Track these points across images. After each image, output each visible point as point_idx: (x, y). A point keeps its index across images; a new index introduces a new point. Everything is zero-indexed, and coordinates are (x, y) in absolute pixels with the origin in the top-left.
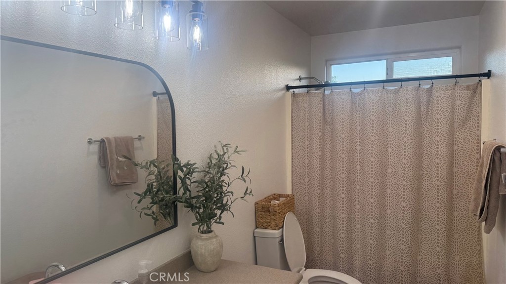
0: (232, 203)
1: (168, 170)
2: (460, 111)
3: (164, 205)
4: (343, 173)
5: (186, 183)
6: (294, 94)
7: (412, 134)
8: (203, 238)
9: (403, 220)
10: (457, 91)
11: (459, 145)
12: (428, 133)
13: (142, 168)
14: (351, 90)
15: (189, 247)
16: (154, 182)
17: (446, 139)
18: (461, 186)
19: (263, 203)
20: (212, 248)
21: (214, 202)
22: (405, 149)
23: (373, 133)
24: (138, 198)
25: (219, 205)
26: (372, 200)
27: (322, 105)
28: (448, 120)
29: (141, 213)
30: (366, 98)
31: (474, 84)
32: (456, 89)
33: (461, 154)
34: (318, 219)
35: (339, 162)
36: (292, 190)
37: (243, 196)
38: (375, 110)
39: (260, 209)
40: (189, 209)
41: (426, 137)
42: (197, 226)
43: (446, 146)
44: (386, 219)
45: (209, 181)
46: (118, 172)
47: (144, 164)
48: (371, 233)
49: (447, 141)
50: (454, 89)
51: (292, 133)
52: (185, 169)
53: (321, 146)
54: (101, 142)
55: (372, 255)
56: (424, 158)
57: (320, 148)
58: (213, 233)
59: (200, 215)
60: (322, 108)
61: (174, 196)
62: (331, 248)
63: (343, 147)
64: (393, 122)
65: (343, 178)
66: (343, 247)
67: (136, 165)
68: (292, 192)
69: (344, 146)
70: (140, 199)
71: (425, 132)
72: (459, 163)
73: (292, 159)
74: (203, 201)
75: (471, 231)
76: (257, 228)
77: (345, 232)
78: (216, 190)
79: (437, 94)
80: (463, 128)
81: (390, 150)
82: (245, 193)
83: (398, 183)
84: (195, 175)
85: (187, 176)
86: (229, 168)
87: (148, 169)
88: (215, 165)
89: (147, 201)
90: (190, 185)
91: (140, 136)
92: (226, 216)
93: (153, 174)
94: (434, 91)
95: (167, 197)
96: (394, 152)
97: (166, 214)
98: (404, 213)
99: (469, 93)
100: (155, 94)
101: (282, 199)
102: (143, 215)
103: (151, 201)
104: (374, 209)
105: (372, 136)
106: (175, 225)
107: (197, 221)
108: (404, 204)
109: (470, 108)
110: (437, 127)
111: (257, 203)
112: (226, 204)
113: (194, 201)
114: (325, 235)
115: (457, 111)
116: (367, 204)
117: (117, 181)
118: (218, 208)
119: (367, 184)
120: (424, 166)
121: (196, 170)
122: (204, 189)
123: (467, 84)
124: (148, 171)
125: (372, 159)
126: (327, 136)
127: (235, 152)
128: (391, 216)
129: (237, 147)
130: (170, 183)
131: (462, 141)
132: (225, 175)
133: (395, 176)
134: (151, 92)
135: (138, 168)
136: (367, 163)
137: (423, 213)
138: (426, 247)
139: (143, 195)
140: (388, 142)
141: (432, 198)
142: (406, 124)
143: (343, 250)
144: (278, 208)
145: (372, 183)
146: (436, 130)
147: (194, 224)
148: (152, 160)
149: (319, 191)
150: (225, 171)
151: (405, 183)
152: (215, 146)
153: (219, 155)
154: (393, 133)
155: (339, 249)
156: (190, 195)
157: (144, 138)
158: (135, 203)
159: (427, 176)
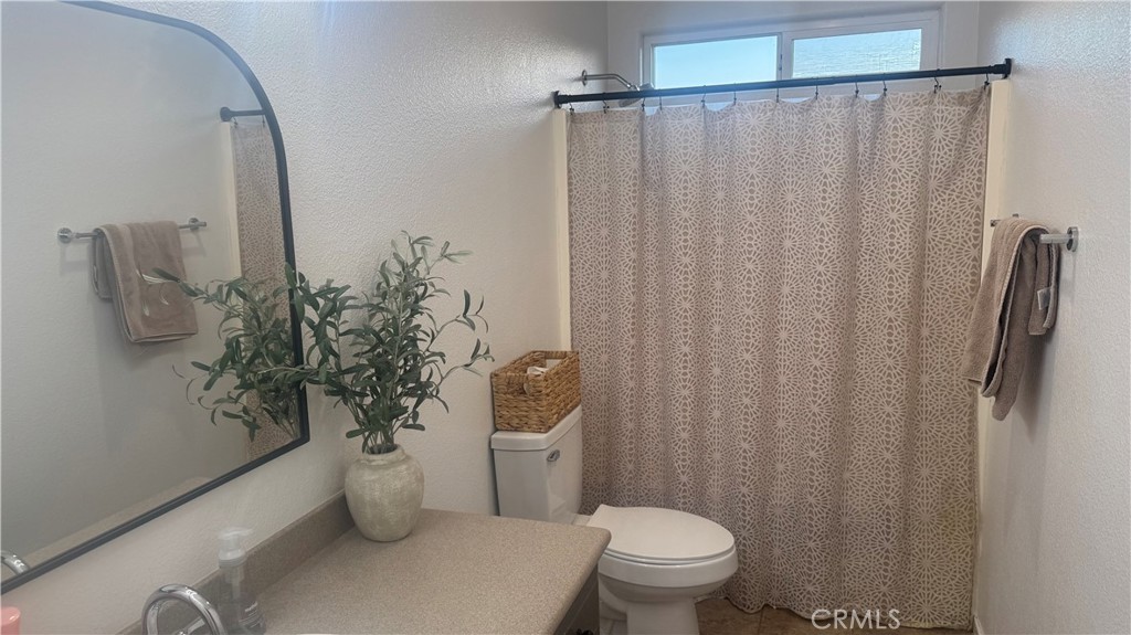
0: (442, 378)
1: (275, 306)
2: (942, 153)
3: (270, 391)
4: (685, 299)
5: (326, 336)
6: (572, 114)
7: (837, 207)
8: (374, 463)
9: (815, 396)
10: (937, 107)
11: (938, 229)
12: (871, 204)
13: (208, 300)
14: (704, 106)
15: (342, 487)
16: (241, 336)
17: (912, 215)
18: (939, 318)
19: (509, 374)
20: (399, 486)
21: (400, 380)
22: (822, 240)
23: (751, 205)
24: (205, 377)
25: (410, 385)
26: (748, 357)
27: (638, 142)
28: (915, 173)
29: (214, 411)
30: (738, 125)
31: (975, 91)
32: (936, 101)
33: (940, 250)
34: (631, 401)
35: (678, 273)
36: (572, 340)
37: (469, 362)
38: (758, 152)
39: (503, 388)
40: (338, 398)
41: (867, 212)
42: (360, 439)
43: (910, 232)
44: (777, 395)
45: (383, 329)
46: (147, 313)
47: (212, 290)
48: (745, 426)
49: (913, 221)
50: (931, 102)
51: (569, 208)
52: (321, 302)
53: (637, 238)
54: (94, 238)
55: (748, 474)
56: (862, 259)
57: (634, 243)
58: (398, 452)
59: (365, 413)
60: (638, 148)
61: (297, 369)
62: (659, 462)
63: (686, 241)
64: (795, 179)
65: (686, 311)
66: (684, 460)
67: (193, 293)
68: (572, 346)
69: (688, 237)
70: (208, 378)
71: (865, 202)
72: (936, 268)
73: (572, 270)
74: (370, 377)
75: (955, 415)
76: (496, 430)
77: (689, 428)
78: (402, 349)
79: (893, 114)
80: (948, 192)
81: (788, 243)
82: (475, 356)
83: (804, 317)
84: (346, 314)
85: (329, 319)
86: (430, 296)
87: (225, 303)
88: (397, 289)
89: (230, 380)
90: (337, 341)
91: (195, 220)
92: (428, 410)
93: (238, 316)
94: (888, 106)
95: (276, 372)
96: (796, 248)
97: (277, 412)
98: (816, 382)
99: (963, 110)
100: (226, 115)
101: (552, 364)
102: (219, 414)
103: (238, 382)
104: (751, 375)
105: (751, 212)
106: (303, 437)
107: (358, 427)
108: (817, 363)
109: (962, 146)
110: (891, 190)
111: (496, 375)
112: (428, 383)
113: (348, 379)
114: (644, 436)
115: (936, 152)
116: (736, 365)
117: (145, 332)
118: (409, 393)
119: (737, 321)
120: (861, 278)
121: (350, 302)
122: (373, 349)
123: (960, 91)
124: (225, 308)
125: (750, 266)
126: (649, 214)
127: (444, 256)
128: (787, 387)
129: (447, 244)
130: (283, 336)
131: (944, 220)
132: (422, 313)
133: (797, 302)
134: (216, 109)
135: (198, 304)
136: (738, 276)
137: (857, 380)
138: (861, 453)
139: (217, 368)
140: (784, 226)
141: (877, 347)
142: (825, 184)
143: (684, 466)
144: (544, 384)
145: (748, 318)
146: (890, 196)
147: (351, 435)
148: (232, 279)
149: (632, 342)
150: (421, 303)
151: (819, 316)
152: (393, 244)
153: (404, 265)
154: (795, 206)
155: (676, 465)
156: (338, 365)
157: (205, 225)
158: (197, 388)
159: (867, 300)
